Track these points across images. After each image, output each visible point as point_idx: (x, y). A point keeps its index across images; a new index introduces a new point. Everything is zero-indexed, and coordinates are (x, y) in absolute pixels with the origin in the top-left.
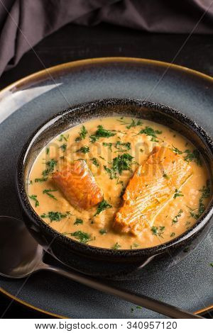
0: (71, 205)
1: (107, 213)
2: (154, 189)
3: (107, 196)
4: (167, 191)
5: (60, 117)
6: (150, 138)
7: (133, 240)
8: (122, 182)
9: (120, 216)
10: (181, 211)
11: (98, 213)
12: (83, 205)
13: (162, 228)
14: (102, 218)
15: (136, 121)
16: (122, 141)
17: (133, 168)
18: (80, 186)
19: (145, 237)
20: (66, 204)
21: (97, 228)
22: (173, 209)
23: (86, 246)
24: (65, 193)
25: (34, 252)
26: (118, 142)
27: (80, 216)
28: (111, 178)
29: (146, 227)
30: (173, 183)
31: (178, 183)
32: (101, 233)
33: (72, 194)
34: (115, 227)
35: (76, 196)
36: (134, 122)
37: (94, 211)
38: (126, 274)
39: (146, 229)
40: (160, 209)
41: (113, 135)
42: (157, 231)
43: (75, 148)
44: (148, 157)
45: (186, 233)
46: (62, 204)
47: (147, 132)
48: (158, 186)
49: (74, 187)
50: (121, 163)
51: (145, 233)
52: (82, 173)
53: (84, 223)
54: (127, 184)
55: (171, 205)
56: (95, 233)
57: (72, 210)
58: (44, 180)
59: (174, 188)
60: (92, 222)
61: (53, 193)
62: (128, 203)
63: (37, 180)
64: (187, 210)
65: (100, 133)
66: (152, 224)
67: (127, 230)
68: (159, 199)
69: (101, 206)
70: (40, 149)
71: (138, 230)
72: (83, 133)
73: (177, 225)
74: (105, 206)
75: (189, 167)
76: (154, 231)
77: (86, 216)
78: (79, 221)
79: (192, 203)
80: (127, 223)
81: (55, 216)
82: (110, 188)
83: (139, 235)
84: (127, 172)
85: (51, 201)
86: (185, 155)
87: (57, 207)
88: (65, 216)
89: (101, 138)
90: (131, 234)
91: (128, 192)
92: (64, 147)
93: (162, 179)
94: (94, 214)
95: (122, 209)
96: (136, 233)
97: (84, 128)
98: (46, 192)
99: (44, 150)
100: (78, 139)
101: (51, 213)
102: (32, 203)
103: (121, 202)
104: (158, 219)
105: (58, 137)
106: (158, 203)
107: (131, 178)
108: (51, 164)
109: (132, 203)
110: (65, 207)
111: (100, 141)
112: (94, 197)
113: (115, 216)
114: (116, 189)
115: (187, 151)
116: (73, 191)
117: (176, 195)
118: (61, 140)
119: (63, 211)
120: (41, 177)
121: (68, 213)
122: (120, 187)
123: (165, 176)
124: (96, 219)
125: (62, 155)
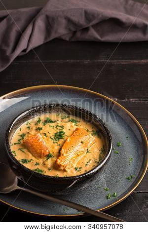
0: (33, 156)
1: (52, 160)
2: (76, 148)
3: (52, 151)
4: (83, 150)
5: (27, 112)
6: (74, 124)
7: (65, 173)
8: (59, 145)
9: (59, 162)
10: (90, 160)
11: (47, 160)
12: (39, 155)
13: (80, 168)
14: (49, 162)
15: (67, 116)
16: (59, 125)
17: (65, 138)
18: (38, 146)
19: (72, 172)
20: (31, 155)
21: (46, 167)
22: (86, 158)
23: (41, 175)
24: (30, 150)
25: (14, 180)
27: (38, 161)
28: (54, 143)
29: (72, 167)
30: (86, 146)
31: (89, 145)
32: (49, 169)
33: (34, 150)
34: (56, 167)
35: (36, 151)
36: (65, 117)
37: (45, 159)
38: (61, 190)
39: (72, 169)
40: (79, 158)
41: (55, 122)
42: (78, 170)
43: (34, 128)
44: (73, 133)
45: (93, 170)
46: (28, 155)
47: (73, 121)
48: (78, 147)
49: (35, 146)
50: (59, 135)
51: (71, 170)
52: (39, 139)
53: (40, 165)
54: (63, 146)
55: (85, 157)
56: (45, 170)
57: (33, 158)
58: (19, 144)
59: (86, 149)
60: (44, 164)
61: (24, 150)
62: (63, 155)
63: (15, 144)
64: (93, 160)
65: (48, 121)
66: (75, 166)
67: (62, 168)
68: (79, 154)
69: (49, 156)
70: (16, 128)
71: (68, 168)
72: (39, 121)
73: (88, 166)
74: (51, 156)
75: (94, 138)
76: (76, 169)
77: (41, 161)
78: (37, 164)
79: (95, 156)
80: (63, 165)
81: (25, 161)
82: (53, 148)
83: (69, 171)
84: (62, 140)
85: (23, 154)
86: (92, 133)
87: (26, 157)
88: (30, 161)
89: (48, 124)
90: (64, 170)
91: (63, 149)
92: (29, 128)
93: (80, 144)
94: (45, 160)
95: (60, 158)
96: (67, 169)
97: (39, 118)
98: (20, 149)
99: (19, 128)
100: (36, 124)
101: (23, 160)
102: (13, 154)
103: (59, 154)
104: (79, 163)
105: (26, 123)
106: (78, 155)
107: (64, 142)
108: (22, 136)
109: (65, 155)
110: (30, 157)
111: (48, 125)
112: (46, 151)
113: (56, 161)
114: (57, 148)
115: (93, 131)
116: (34, 149)
117: (87, 152)
118: (27, 124)
119: (29, 159)
120: (17, 142)
121: (32, 159)
122: (59, 147)
123: (82, 142)
124: (46, 163)
125: (28, 131)
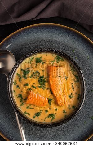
1: (52, 102)
2: (60, 84)
3: (48, 96)
6: (41, 63)
8: (48, 88)
10: (72, 84)
11: (50, 104)
13: (72, 94)
22: (69, 85)
26: (34, 73)
27: (45, 109)
28: (44, 89)
32: (56, 110)
41: (29, 71)
42: (71, 96)
43: (22, 86)
46: (37, 109)
50: (42, 81)
53: (48, 111)
57: (41, 109)
58: (23, 104)
60: (51, 109)
61: (30, 107)
63: (21, 105)
64: (73, 81)
72: (20, 77)
73: (74, 89)
77: (47, 108)
78: (46, 111)
79: (72, 78)
81: (37, 114)
84: (46, 83)
85: (32, 110)
86: (56, 60)
87: (36, 111)
88: (41, 112)
89: (27, 75)
92: (18, 86)
94: (49, 106)
97: (17, 74)
98: (27, 108)
100: (20, 80)
101: (35, 114)
102: (27, 115)
108: (20, 96)
114: (48, 92)
115: (55, 58)
117: (66, 79)
119: (39, 111)
120: (21, 103)
121: (41, 110)
124: (51, 107)
125: (20, 90)
